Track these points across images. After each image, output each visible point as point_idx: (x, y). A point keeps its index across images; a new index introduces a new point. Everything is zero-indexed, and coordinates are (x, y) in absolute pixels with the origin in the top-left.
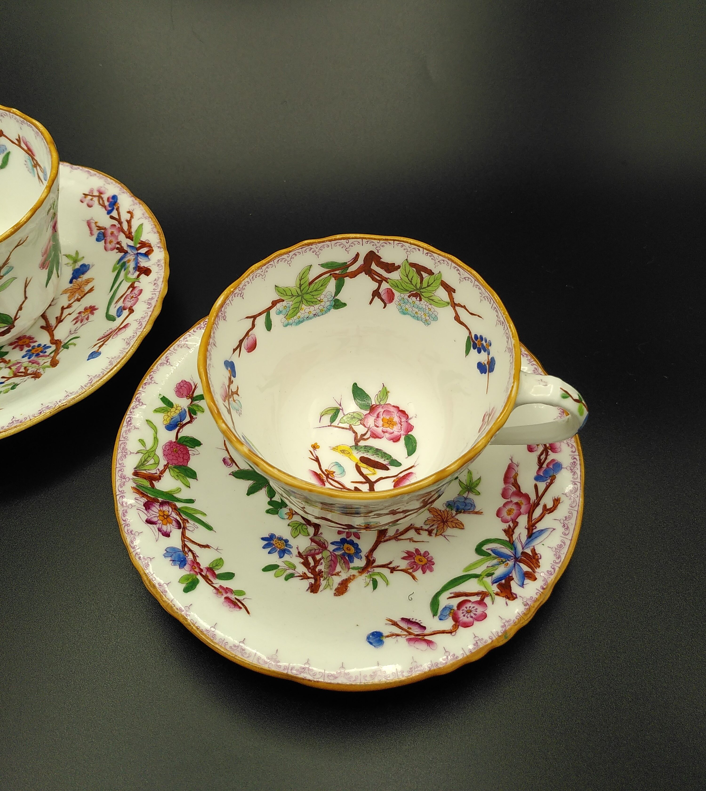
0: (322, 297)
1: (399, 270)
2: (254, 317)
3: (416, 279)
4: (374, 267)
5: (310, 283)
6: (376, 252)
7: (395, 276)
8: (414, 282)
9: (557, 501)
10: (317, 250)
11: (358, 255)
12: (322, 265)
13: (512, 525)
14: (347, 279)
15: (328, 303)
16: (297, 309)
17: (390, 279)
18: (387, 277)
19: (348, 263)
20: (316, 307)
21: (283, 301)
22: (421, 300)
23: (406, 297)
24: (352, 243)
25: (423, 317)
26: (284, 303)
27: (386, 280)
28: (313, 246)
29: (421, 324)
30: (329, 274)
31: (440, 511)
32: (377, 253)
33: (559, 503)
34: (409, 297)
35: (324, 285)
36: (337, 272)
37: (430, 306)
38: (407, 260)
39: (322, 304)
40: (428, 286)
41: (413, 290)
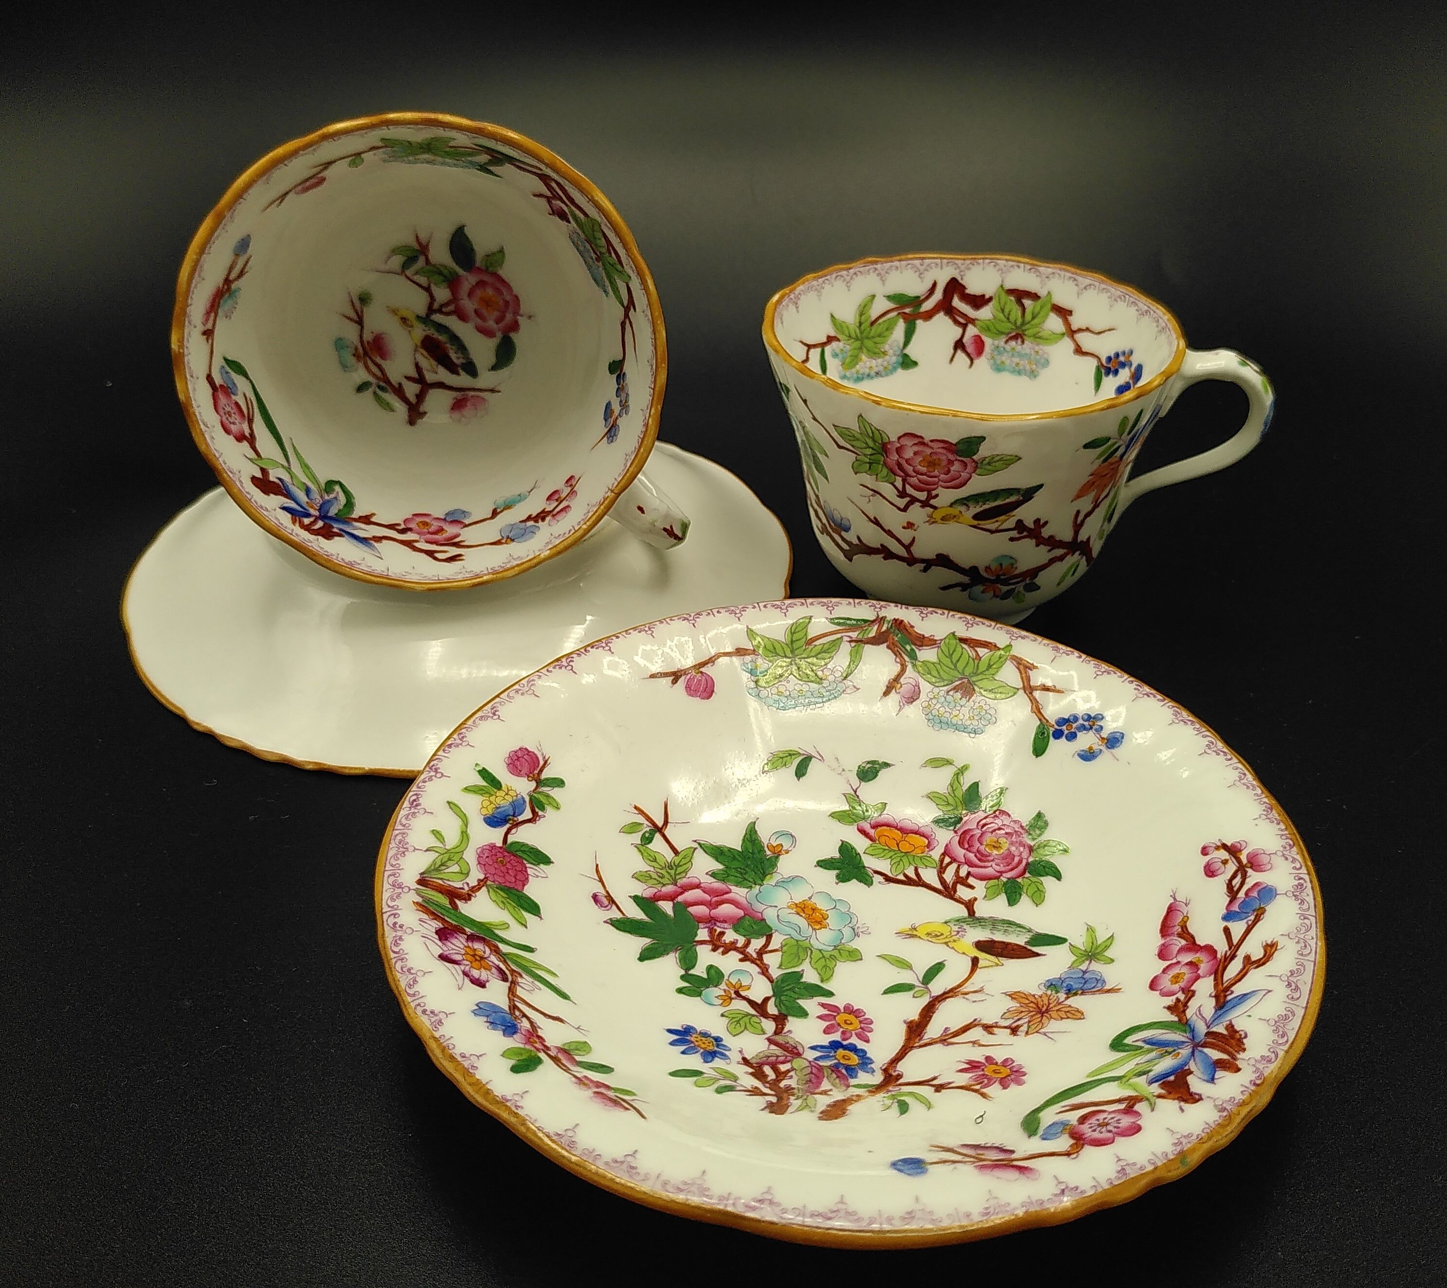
0: (887, 347)
1: (991, 304)
2: (809, 347)
3: (1016, 312)
4: (956, 302)
5: (873, 323)
6: (959, 279)
7: (985, 313)
8: (1012, 319)
9: (1270, 949)
10: (883, 272)
11: (935, 285)
12: (889, 298)
13: (1181, 996)
14: (919, 322)
15: (894, 359)
16: (855, 359)
17: (978, 320)
18: (973, 317)
19: (922, 298)
20: (880, 361)
21: (838, 340)
22: (1023, 342)
23: (1002, 343)
24: (928, 265)
25: (1028, 367)
26: (841, 344)
27: (972, 321)
28: (879, 266)
29: (1024, 380)
30: (894, 314)
31: (1034, 996)
32: (961, 281)
33: (1276, 950)
34: (1006, 342)
35: (890, 328)
36: (907, 310)
37: (1037, 348)
38: (1002, 286)
39: (887, 357)
40: (1033, 318)
41: (1010, 331)
